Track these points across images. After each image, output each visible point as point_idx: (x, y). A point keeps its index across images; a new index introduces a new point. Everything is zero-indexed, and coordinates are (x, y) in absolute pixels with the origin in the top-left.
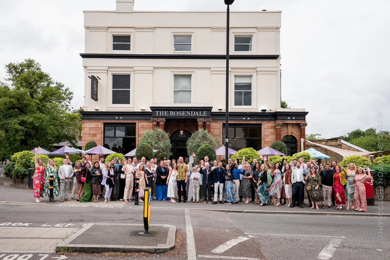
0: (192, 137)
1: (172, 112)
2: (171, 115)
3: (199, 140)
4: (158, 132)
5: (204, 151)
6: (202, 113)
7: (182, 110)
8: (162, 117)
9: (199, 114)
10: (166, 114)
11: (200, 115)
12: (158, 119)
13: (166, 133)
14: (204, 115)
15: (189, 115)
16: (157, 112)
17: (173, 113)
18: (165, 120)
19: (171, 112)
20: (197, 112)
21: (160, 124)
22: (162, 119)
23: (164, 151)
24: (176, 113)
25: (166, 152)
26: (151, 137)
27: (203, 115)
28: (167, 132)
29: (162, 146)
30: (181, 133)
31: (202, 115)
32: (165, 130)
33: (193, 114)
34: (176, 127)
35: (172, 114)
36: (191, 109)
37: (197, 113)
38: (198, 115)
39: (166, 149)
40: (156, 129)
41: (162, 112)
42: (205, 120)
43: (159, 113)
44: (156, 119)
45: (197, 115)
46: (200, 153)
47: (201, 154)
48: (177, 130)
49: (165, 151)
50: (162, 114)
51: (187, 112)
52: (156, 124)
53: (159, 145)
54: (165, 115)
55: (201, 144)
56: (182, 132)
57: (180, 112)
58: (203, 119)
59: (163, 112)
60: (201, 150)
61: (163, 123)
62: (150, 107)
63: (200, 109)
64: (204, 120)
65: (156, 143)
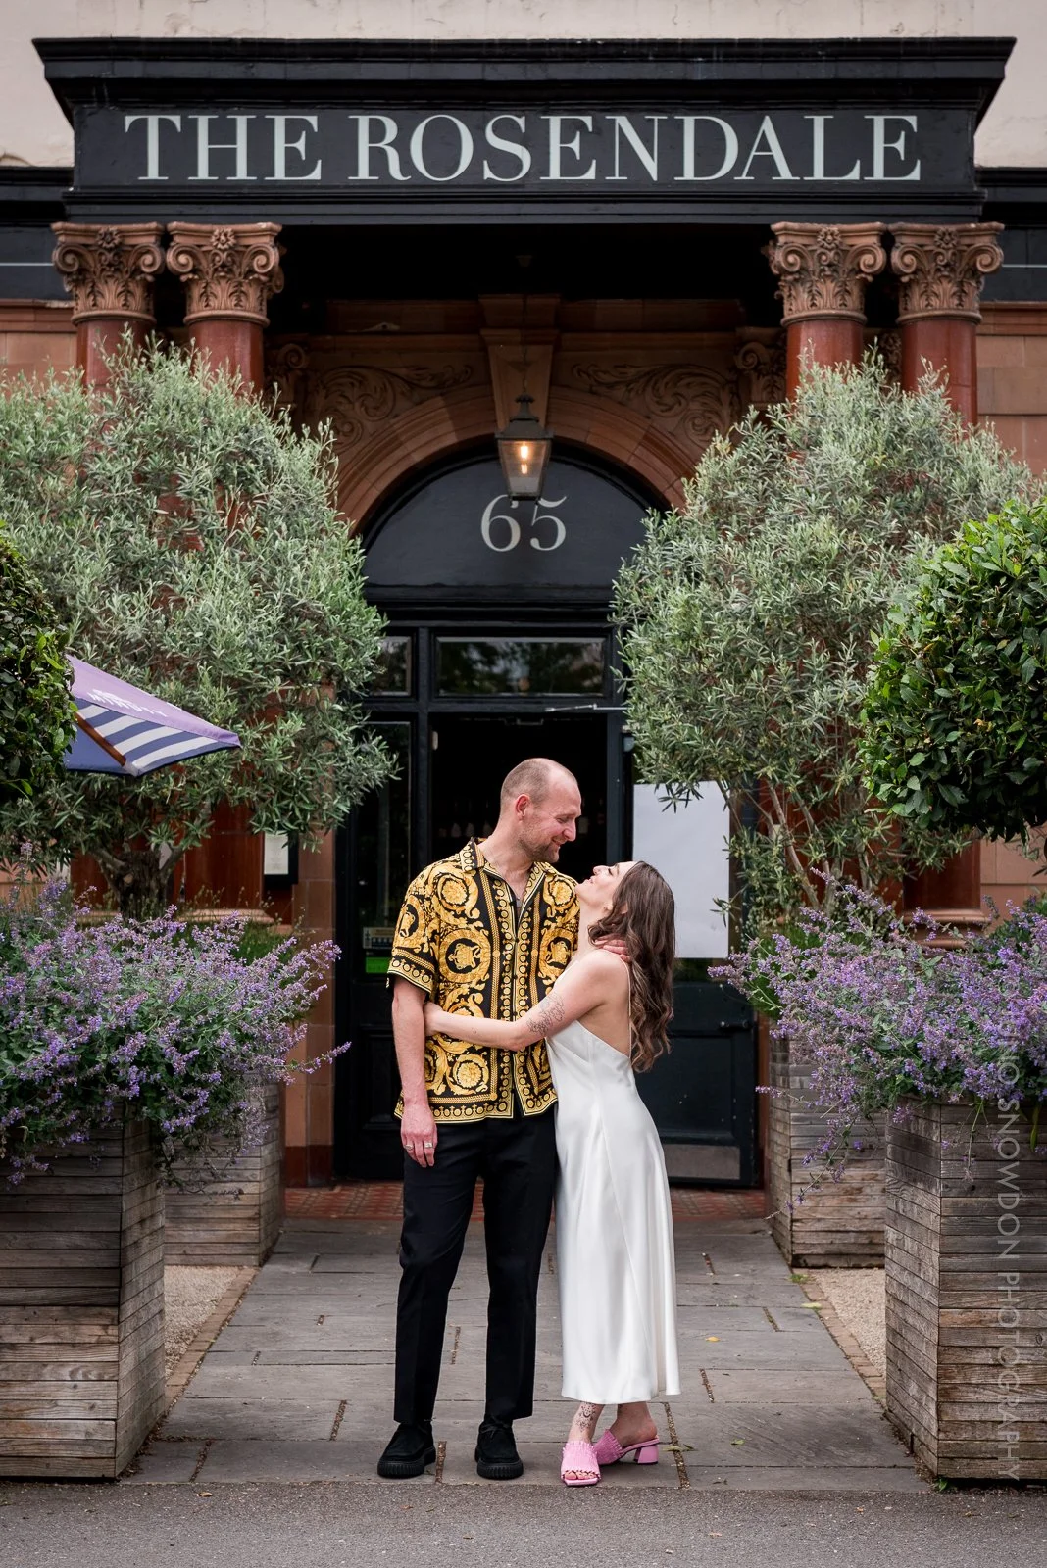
0: (695, 506)
1: (377, 132)
2: (363, 173)
3: (825, 536)
4: (172, 420)
5: (1013, 629)
6: (849, 146)
7: (539, 97)
8: (224, 199)
9: (799, 153)
10: (292, 154)
11: (819, 174)
12: (165, 240)
13: (296, 429)
14: (879, 174)
15: (651, 166)
16: (153, 121)
17: (402, 144)
18: (274, 256)
19: (363, 122)
20: (767, 127)
21: (198, 310)
22: (221, 234)
23: (262, 715)
24: (441, 148)
25: (295, 724)
26: (54, 484)
27: (868, 169)
28: (303, 417)
29: (232, 625)
30: (516, 463)
31: (854, 175)
32: (269, 391)
33: (710, 150)
34: (439, 401)
35: (378, 159)
36: (673, 71)
37: (764, 145)
38: (785, 173)
39: (291, 675)
40: (135, 374)
41: (222, 133)
42: (887, 241)
43: (179, 147)
44: (141, 234)
45: (767, 165)
46: (937, 656)
47: (961, 677)
48: (451, 440)
49: (272, 711)
50: (222, 161)
51: (622, 122)
52: (136, 307)
53: (181, 603)
54: (280, 174)
55: (859, 589)
56: (525, 451)
57: (506, 131)
58: (864, 236)
59: (242, 122)
60: (951, 605)
61: (238, 293)
62: (48, 49)
63: (823, 71)
64: (873, 240)
65: (128, 573)
